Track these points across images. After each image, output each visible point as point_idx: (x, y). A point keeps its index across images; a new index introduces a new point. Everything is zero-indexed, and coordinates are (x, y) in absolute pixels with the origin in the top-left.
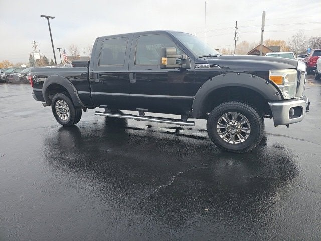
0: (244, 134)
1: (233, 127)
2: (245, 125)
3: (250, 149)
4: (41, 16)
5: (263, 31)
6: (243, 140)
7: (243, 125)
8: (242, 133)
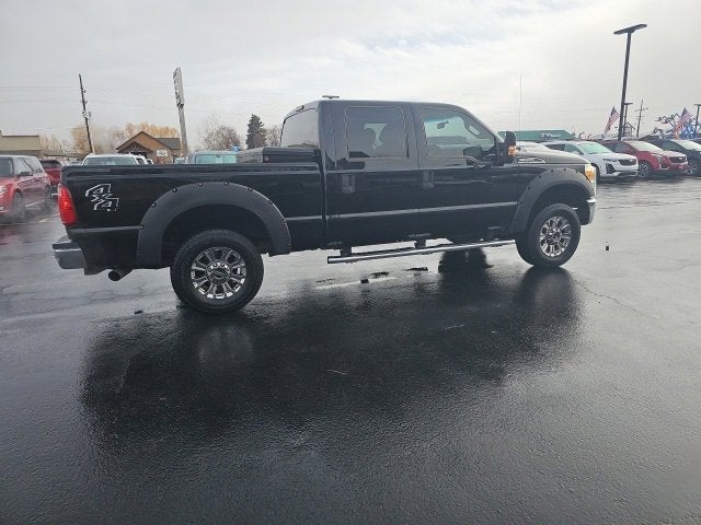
5: (181, 106)
7: (563, 231)
8: (562, 240)
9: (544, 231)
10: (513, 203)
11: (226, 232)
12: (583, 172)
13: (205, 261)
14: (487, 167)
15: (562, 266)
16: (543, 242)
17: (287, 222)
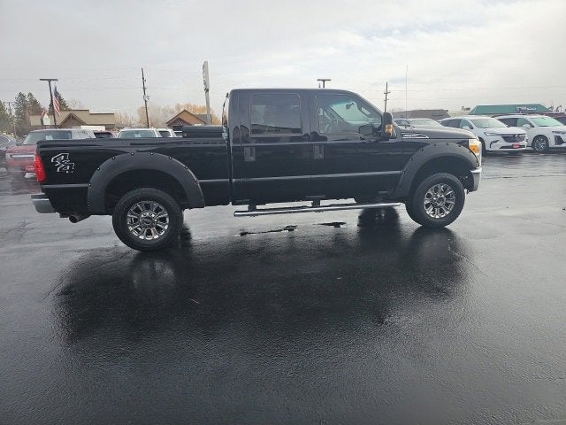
5: (207, 90)
6: (448, 213)
7: (448, 197)
8: (447, 205)
9: (429, 196)
10: (398, 172)
11: (153, 190)
12: (467, 146)
13: (138, 211)
14: (377, 141)
15: (447, 227)
16: (428, 206)
17: (200, 183)
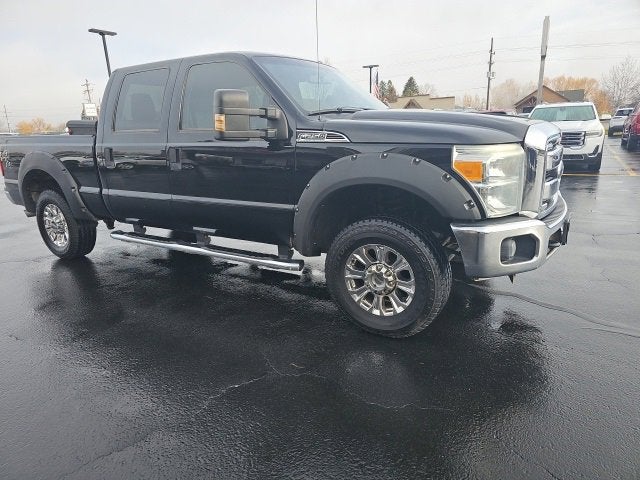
0: (403, 295)
1: (379, 277)
2: (404, 275)
3: (416, 330)
4: (91, 31)
5: (543, 57)
6: (400, 310)
11: (52, 193)
